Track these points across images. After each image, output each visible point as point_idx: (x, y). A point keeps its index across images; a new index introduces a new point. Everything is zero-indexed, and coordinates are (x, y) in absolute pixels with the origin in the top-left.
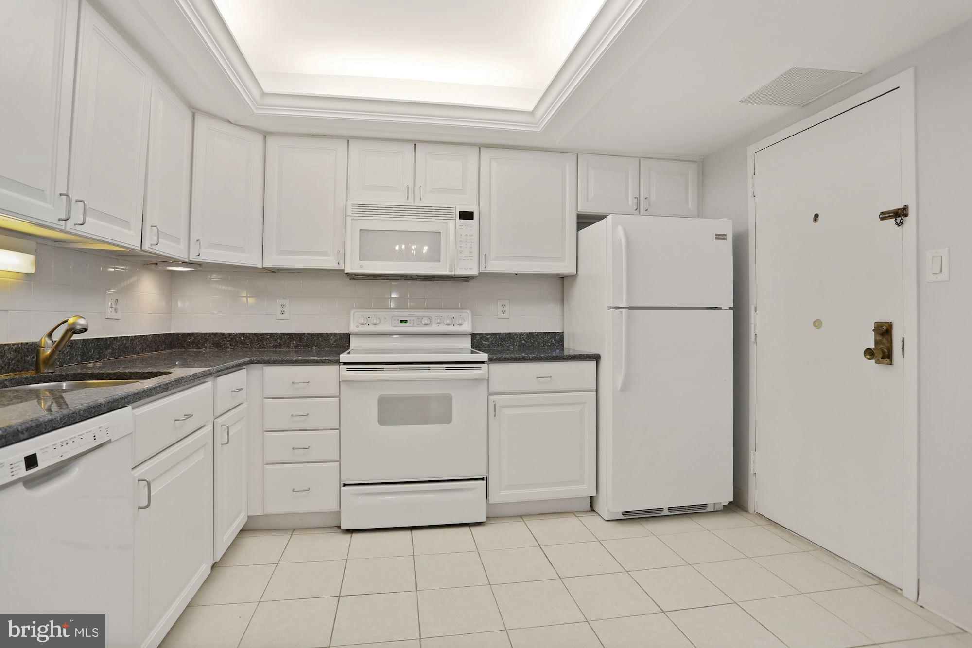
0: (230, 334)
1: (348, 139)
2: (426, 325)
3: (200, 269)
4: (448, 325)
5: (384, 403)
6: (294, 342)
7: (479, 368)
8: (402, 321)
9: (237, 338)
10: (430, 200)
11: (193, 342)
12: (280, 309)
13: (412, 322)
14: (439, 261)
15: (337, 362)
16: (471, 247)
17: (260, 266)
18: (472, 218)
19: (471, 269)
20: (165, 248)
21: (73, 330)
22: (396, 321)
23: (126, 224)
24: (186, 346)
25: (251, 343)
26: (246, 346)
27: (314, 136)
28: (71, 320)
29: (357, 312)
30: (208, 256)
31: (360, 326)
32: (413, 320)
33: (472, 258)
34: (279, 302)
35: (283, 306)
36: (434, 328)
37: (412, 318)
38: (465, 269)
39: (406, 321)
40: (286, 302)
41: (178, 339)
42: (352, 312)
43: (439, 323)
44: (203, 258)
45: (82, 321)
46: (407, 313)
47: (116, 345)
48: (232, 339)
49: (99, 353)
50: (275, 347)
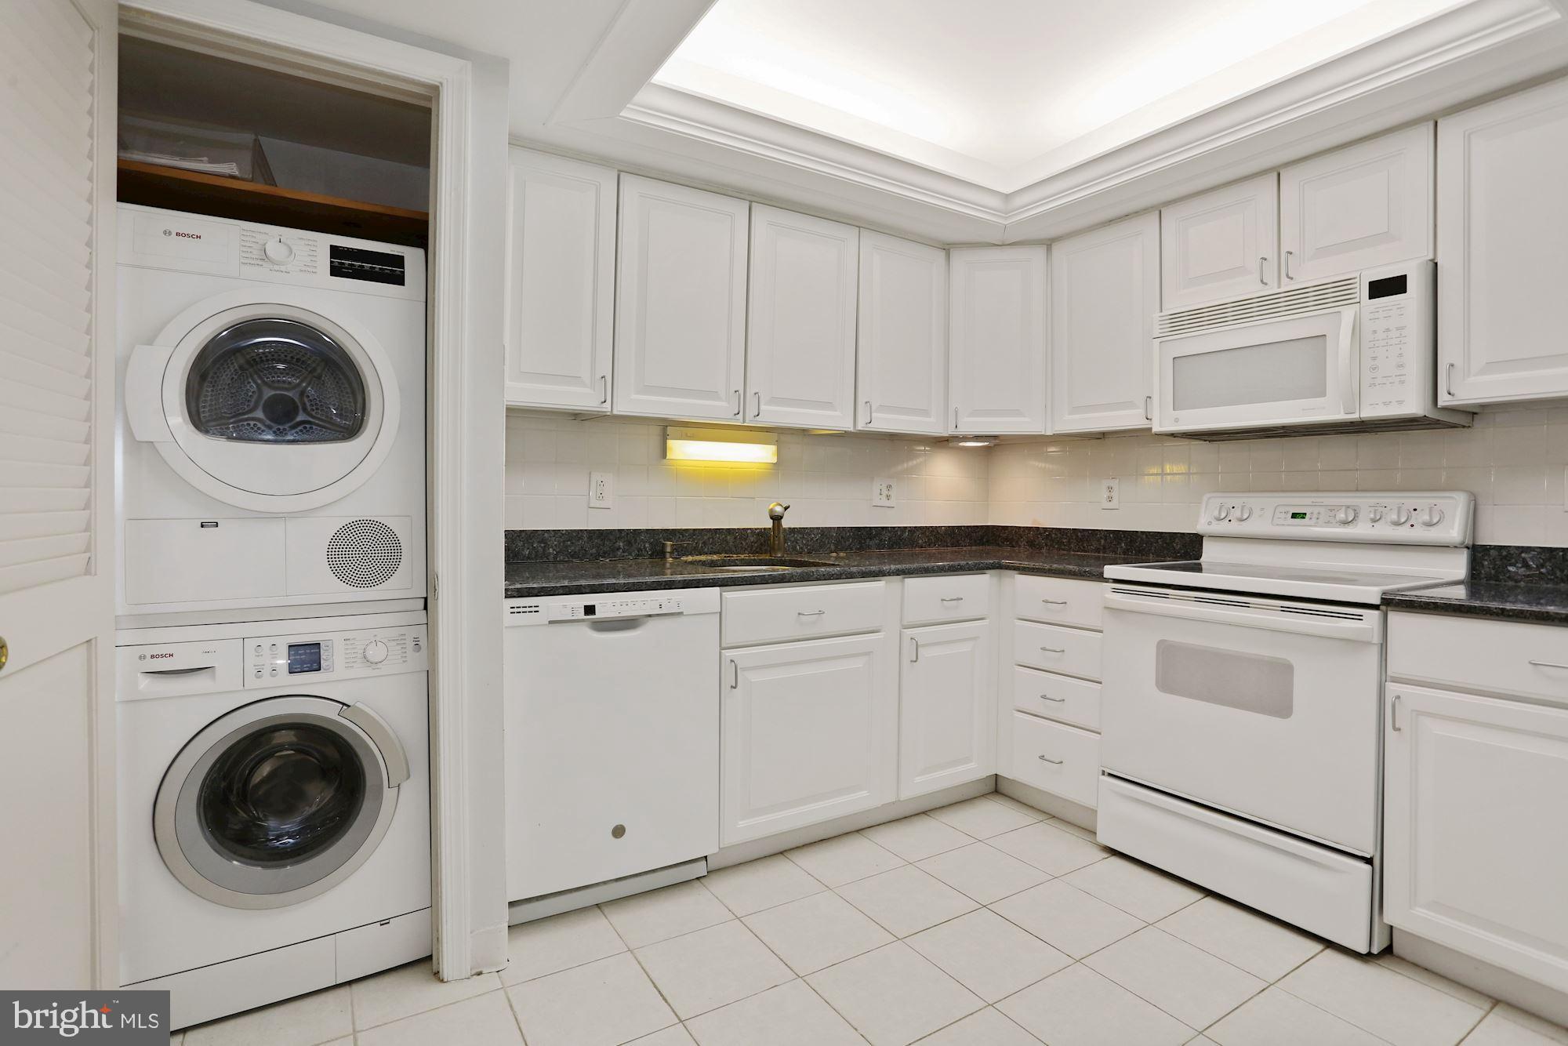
1: (1158, 210)
2: (1346, 523)
4: (1397, 524)
5: (1167, 653)
6: (1123, 545)
7: (1359, 618)
8: (1294, 516)
9: (1053, 535)
10: (1308, 275)
12: (1105, 494)
13: (1315, 516)
14: (1323, 394)
15: (1100, 577)
16: (1401, 355)
18: (1403, 290)
19: (1400, 402)
22: (1283, 515)
24: (1000, 543)
26: (1063, 547)
27: (1111, 222)
29: (1213, 497)
31: (1214, 522)
32: (1319, 513)
33: (1403, 378)
34: (1106, 483)
35: (1110, 489)
36: (1362, 530)
37: (1316, 510)
38: (1385, 403)
39: (1303, 516)
40: (1114, 484)
42: (1205, 498)
43: (1374, 521)
46: (1308, 501)
49: (860, 543)
50: (1098, 550)
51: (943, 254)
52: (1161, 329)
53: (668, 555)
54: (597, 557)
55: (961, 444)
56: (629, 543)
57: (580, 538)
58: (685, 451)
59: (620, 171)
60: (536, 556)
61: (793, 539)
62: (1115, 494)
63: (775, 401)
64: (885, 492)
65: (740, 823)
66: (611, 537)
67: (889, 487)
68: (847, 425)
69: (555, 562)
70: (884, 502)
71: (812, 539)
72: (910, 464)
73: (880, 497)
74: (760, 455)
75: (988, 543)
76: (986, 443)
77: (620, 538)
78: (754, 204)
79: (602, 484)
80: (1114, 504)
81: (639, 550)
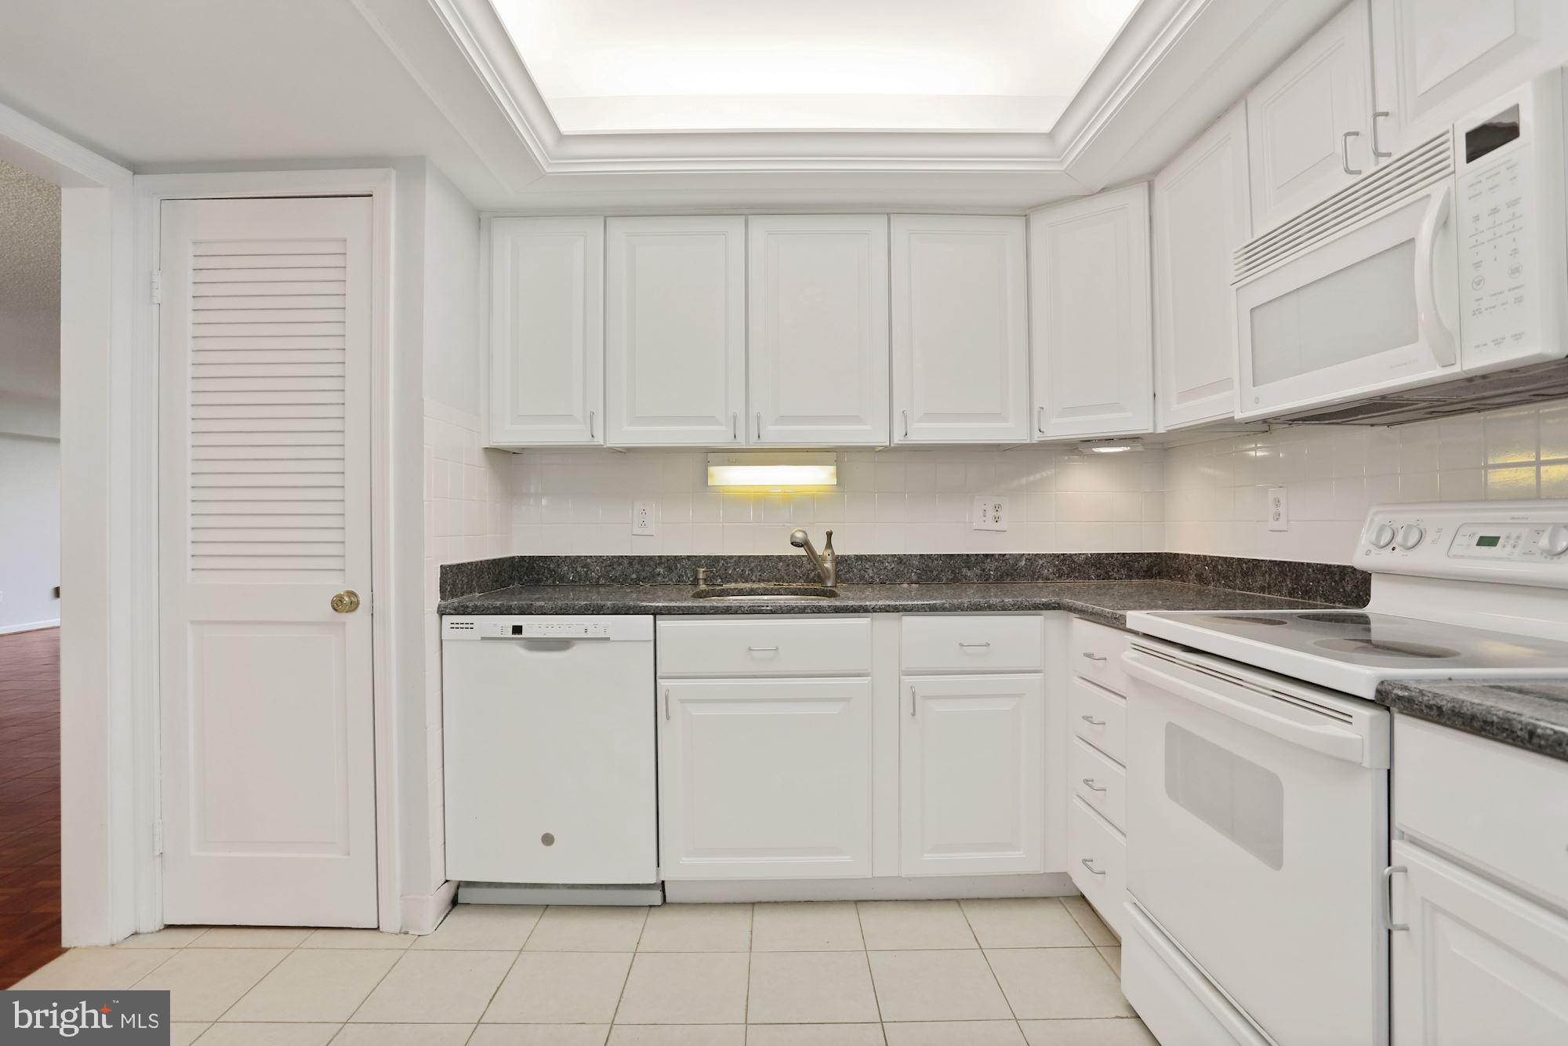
51: (1021, 221)
52: (1237, 270)
53: (701, 582)
54: (636, 582)
55: (1096, 450)
56: (670, 570)
57: (620, 564)
58: (731, 477)
59: (605, 217)
60: (580, 579)
61: (860, 567)
62: (1282, 510)
63: (783, 420)
64: (991, 513)
65: (684, 859)
66: (652, 563)
67: (997, 508)
68: (880, 439)
69: (598, 585)
70: (990, 524)
71: (885, 568)
72: (1031, 478)
73: (984, 519)
74: (818, 476)
75: (1160, 575)
76: (1125, 449)
77: (660, 564)
78: (750, 217)
79: (644, 512)
80: (1281, 524)
81: (680, 576)
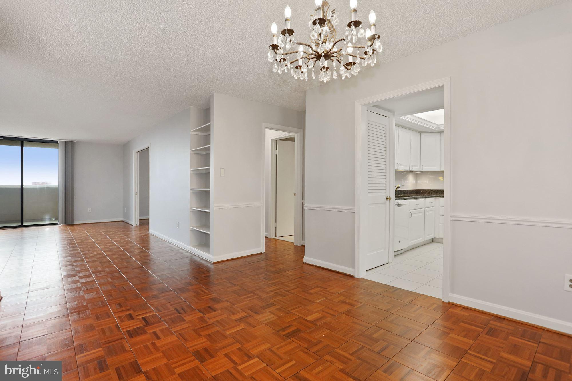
0: (433, 190)
3: (424, 172)
11: (422, 192)
17: (440, 170)
20: (414, 169)
21: (398, 188)
23: (406, 165)
25: (439, 192)
28: (398, 186)
30: (425, 169)
41: (418, 191)
44: (424, 170)
45: (399, 186)
47: (404, 192)
48: (433, 191)
